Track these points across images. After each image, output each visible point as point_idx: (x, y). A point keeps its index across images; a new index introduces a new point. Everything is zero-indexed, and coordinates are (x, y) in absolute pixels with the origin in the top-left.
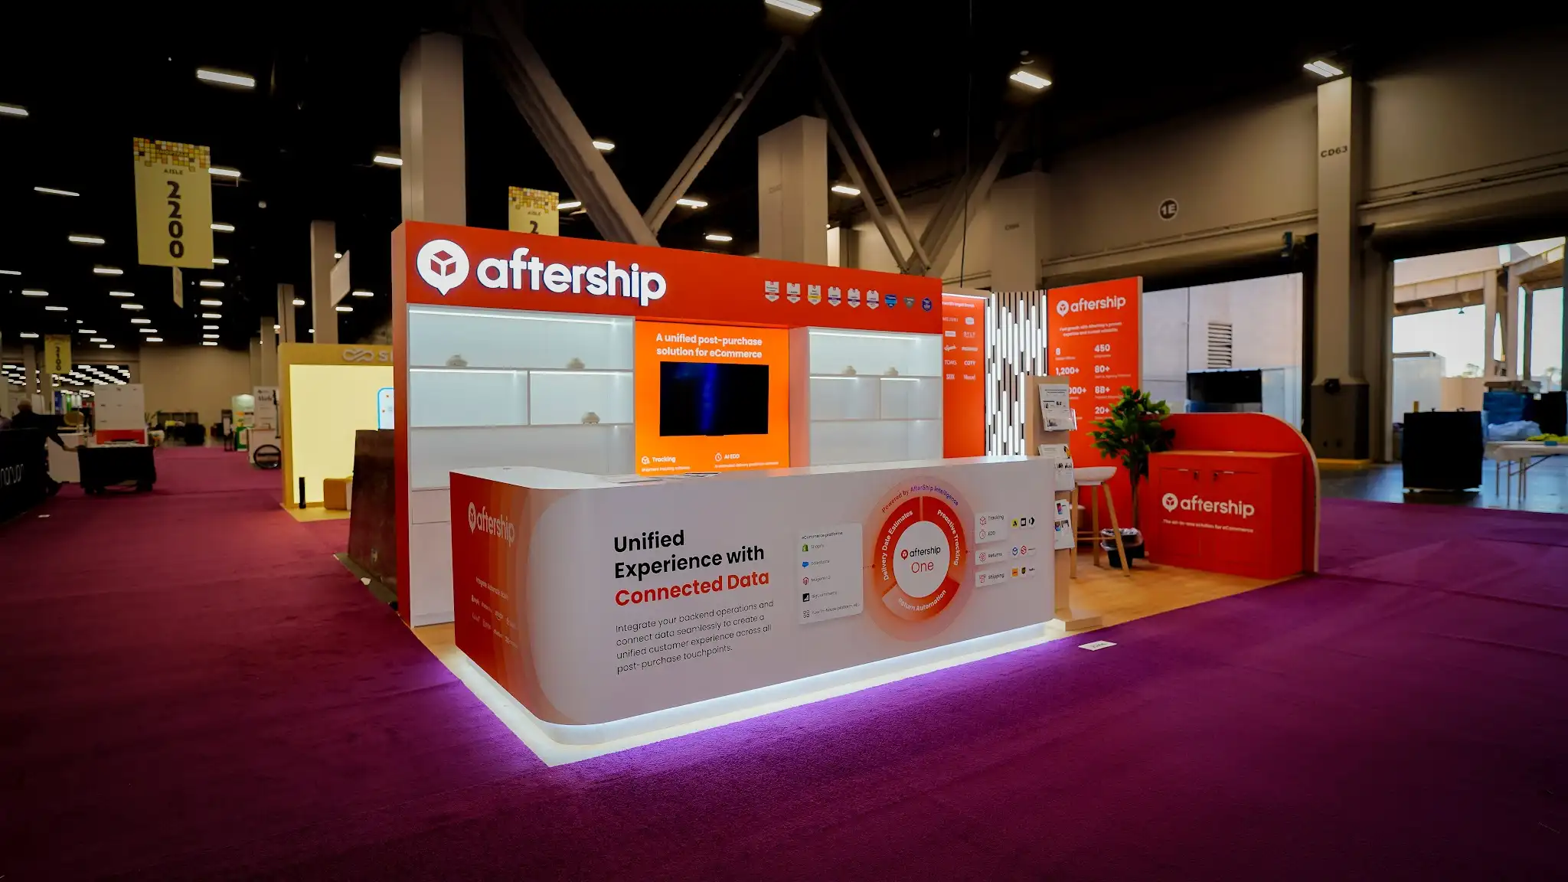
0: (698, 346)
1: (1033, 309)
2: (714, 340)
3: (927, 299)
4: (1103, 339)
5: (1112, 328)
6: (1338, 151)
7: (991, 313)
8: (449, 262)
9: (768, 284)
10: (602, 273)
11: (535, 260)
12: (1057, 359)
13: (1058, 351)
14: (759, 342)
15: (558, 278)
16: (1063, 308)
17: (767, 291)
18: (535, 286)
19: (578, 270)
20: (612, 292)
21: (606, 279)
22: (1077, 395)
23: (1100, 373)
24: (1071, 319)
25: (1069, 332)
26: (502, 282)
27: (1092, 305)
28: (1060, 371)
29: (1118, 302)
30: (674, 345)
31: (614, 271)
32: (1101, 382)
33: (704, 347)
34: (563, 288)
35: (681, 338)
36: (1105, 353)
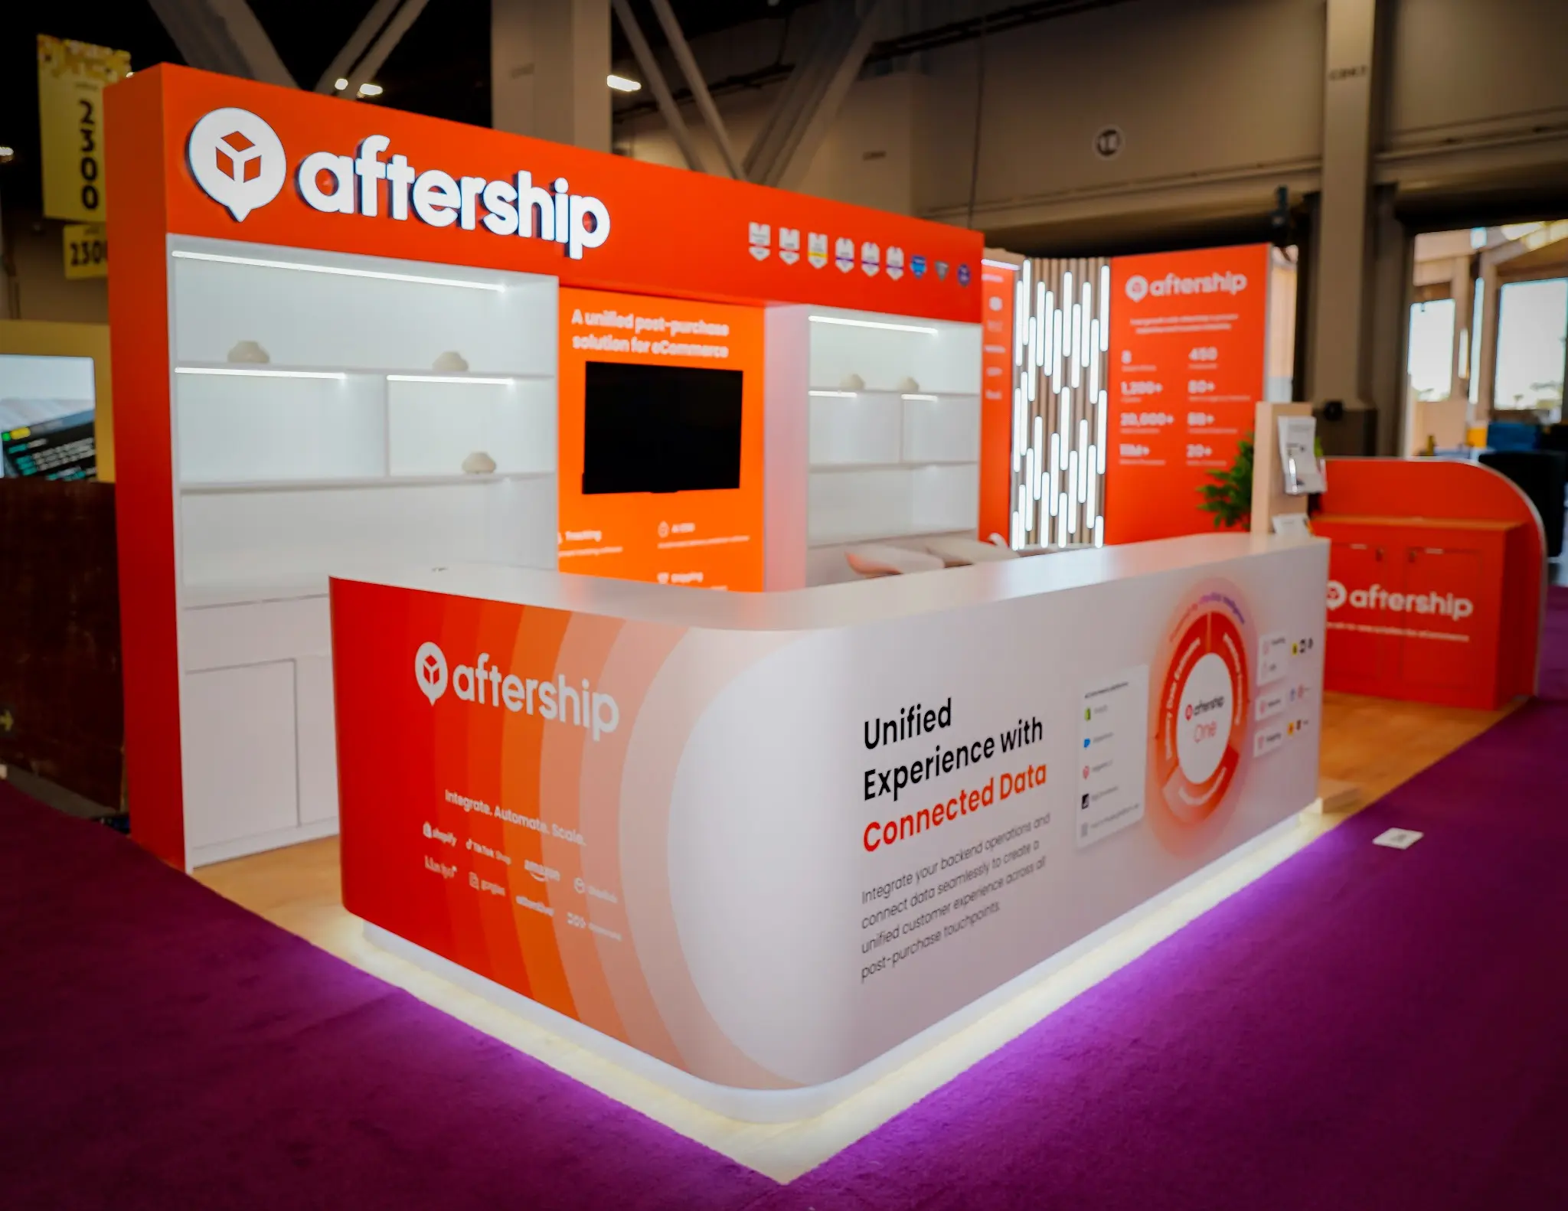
0: (635, 335)
1: (1087, 288)
2: (658, 324)
3: (965, 266)
4: (1204, 339)
5: (1221, 322)
6: (1353, 72)
7: (1023, 290)
8: (249, 154)
9: (754, 227)
10: (509, 193)
11: (400, 160)
12: (1126, 369)
13: (1127, 357)
14: (723, 330)
15: (438, 199)
16: (1137, 288)
17: (752, 240)
18: (400, 212)
19: (473, 185)
20: (526, 232)
21: (515, 204)
22: (1157, 426)
23: (1198, 394)
24: (1152, 306)
25: (1145, 327)
26: (342, 202)
27: (1187, 286)
28: (1129, 388)
29: (1234, 283)
30: (600, 331)
31: (530, 193)
32: (1198, 408)
33: (647, 336)
34: (445, 219)
35: (609, 318)
36: (1208, 362)
